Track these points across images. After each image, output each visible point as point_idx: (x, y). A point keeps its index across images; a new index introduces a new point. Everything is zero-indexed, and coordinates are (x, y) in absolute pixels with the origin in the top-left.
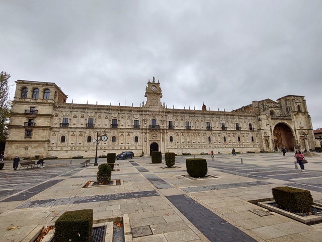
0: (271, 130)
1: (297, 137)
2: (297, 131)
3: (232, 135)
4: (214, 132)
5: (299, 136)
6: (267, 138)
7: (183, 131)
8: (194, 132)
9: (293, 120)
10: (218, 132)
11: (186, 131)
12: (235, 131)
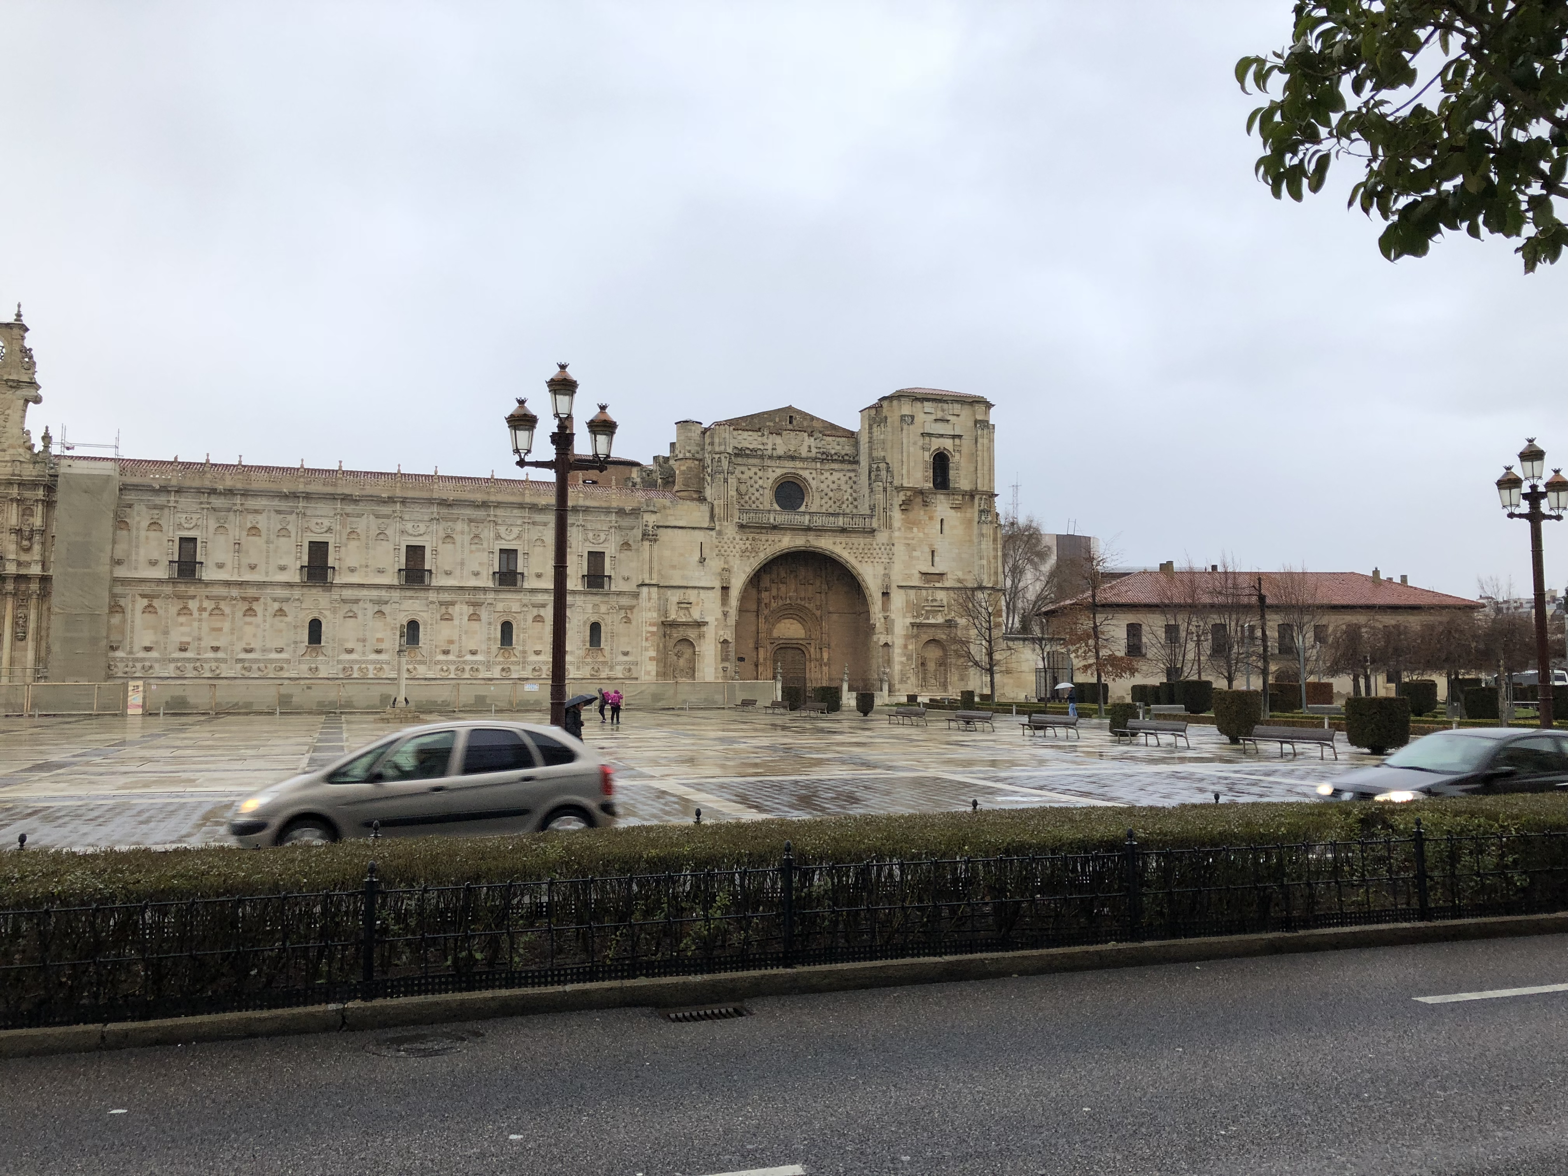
0: (725, 589)
1: (889, 630)
2: (898, 599)
3: (461, 611)
4: (348, 593)
5: (901, 622)
6: (692, 634)
7: (146, 589)
8: (222, 591)
9: (882, 537)
10: (374, 593)
11: (168, 589)
12: (484, 590)
